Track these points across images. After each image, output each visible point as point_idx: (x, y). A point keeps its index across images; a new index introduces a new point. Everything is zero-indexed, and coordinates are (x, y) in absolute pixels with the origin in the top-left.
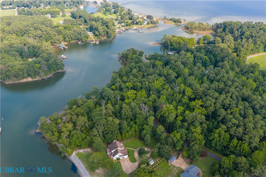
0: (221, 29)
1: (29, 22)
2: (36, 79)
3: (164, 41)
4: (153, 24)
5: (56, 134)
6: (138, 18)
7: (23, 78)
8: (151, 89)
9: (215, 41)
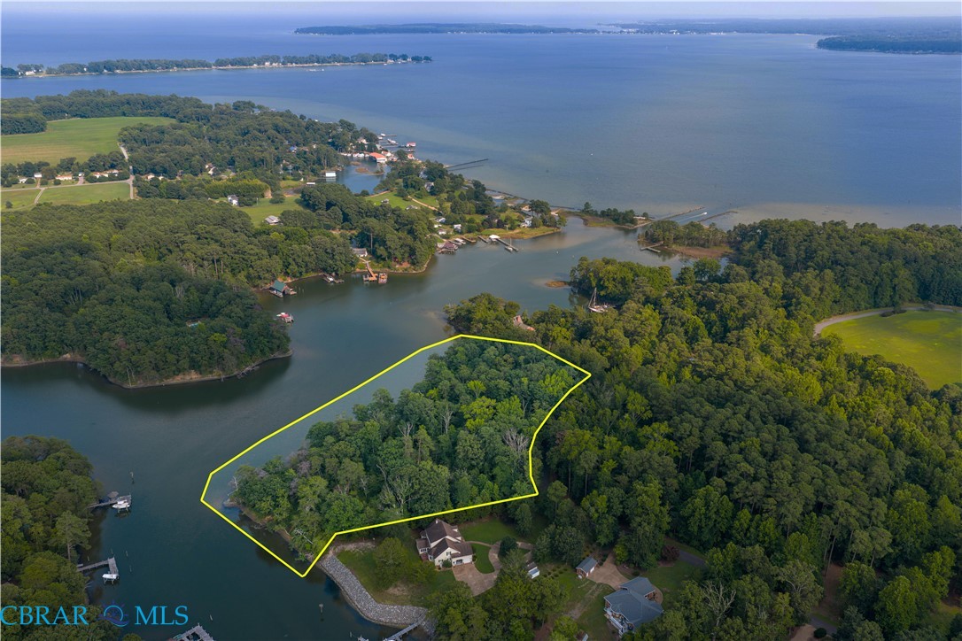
0: (752, 243)
1: (181, 220)
2: (209, 377)
3: (578, 275)
4: (548, 226)
5: (285, 503)
6: (504, 209)
7: (176, 373)
8: (537, 396)
9: (728, 275)
